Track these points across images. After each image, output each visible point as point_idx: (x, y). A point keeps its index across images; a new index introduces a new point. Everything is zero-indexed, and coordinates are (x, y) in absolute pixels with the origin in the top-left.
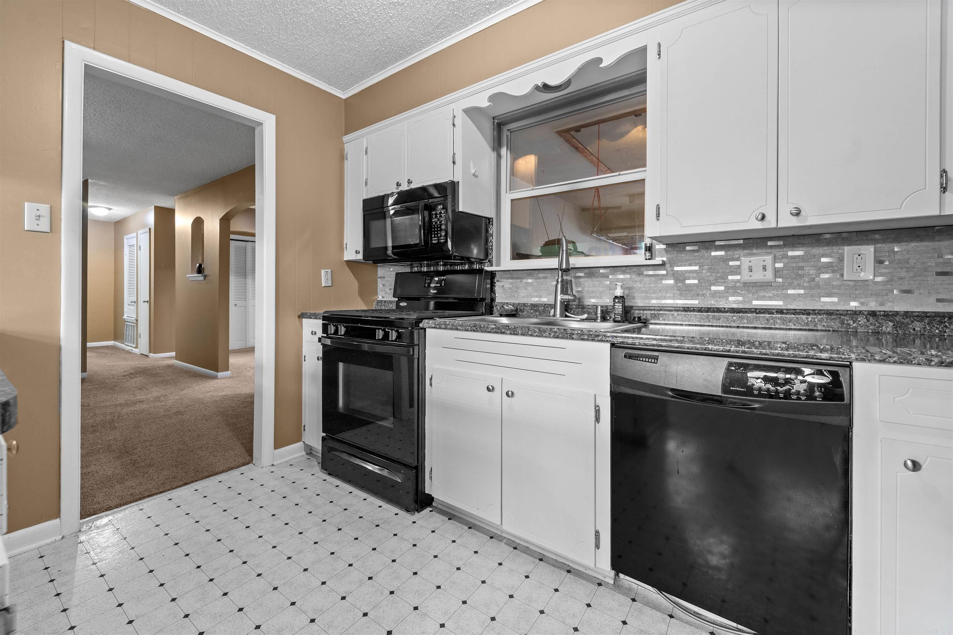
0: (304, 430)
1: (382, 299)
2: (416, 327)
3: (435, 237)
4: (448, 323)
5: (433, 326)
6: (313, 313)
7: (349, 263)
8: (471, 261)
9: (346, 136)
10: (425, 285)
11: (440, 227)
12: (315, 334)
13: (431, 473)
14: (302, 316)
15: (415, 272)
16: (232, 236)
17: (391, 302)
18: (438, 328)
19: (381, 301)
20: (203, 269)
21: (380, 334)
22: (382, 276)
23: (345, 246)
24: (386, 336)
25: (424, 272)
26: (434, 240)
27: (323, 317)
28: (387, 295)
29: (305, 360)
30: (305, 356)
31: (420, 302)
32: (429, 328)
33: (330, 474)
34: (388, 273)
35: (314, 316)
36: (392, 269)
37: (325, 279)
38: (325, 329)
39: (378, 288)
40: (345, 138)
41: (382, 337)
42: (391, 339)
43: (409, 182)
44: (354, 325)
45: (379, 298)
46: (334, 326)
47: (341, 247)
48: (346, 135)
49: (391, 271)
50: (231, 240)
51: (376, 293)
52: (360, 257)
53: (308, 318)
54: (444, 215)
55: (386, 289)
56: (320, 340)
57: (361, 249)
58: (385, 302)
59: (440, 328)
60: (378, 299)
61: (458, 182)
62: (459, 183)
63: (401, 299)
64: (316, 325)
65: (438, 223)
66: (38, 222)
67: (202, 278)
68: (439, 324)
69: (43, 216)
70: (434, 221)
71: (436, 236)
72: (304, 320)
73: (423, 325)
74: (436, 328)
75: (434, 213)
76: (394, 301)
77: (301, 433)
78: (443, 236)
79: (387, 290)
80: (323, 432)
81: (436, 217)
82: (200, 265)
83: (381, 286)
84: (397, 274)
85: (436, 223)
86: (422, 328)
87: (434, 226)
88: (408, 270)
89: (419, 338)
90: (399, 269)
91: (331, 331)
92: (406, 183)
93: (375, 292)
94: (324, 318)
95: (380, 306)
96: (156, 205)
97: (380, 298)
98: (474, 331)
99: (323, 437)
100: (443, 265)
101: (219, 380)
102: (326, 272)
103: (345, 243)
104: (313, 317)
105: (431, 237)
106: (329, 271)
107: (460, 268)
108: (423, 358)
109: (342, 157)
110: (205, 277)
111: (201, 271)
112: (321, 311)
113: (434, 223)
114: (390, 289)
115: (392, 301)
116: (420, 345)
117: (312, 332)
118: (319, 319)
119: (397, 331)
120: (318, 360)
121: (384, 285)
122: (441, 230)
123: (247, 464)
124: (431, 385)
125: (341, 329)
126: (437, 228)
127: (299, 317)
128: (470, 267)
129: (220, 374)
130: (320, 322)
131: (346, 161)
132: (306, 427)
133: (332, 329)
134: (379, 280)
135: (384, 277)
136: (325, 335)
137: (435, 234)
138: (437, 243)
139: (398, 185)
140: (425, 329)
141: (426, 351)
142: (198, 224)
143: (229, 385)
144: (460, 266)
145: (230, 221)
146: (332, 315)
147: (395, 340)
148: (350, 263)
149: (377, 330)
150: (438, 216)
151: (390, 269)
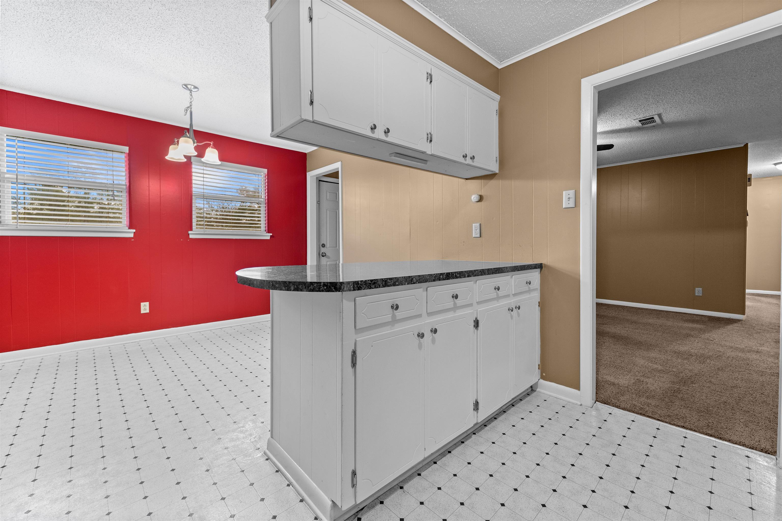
69: (571, 198)
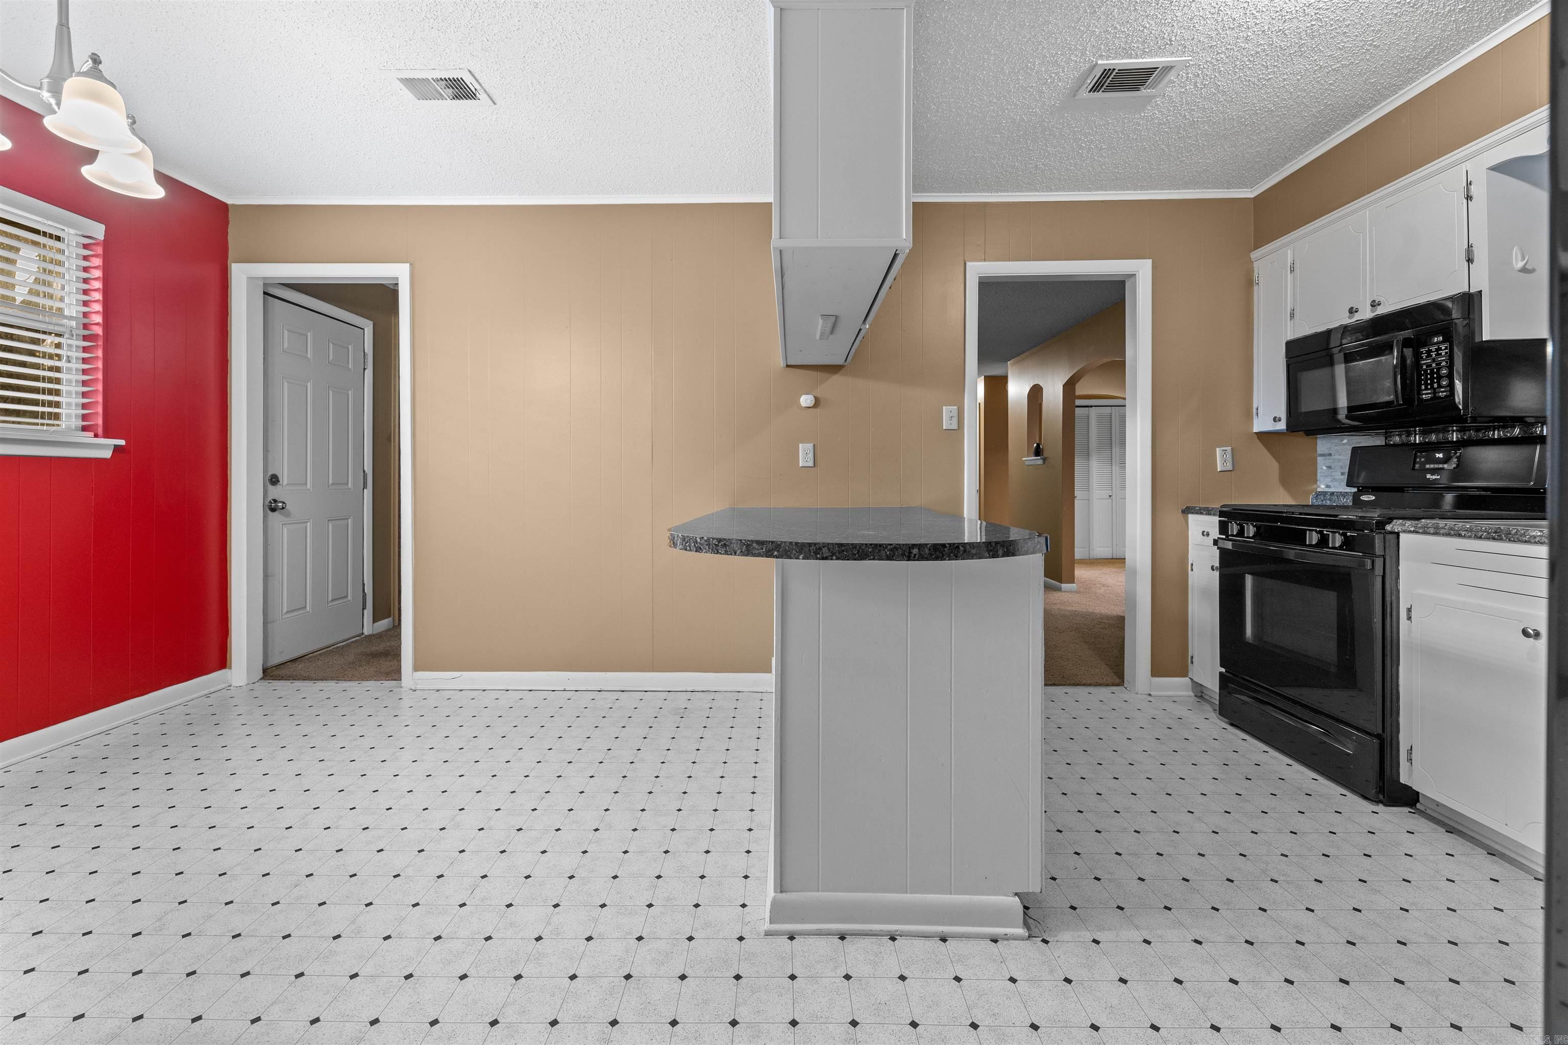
0: (1192, 662)
1: (1327, 490)
2: (1378, 529)
3: (1426, 389)
4: (1441, 526)
5: (1412, 529)
6: (1204, 508)
7: (1261, 435)
8: (1526, 422)
9: (1257, 251)
10: (1414, 466)
11: (1438, 373)
12: (1208, 535)
13: (1411, 753)
14: (1187, 511)
15: (1395, 445)
16: (1078, 402)
17: (1344, 495)
18: (1421, 533)
19: (1325, 493)
20: (1042, 449)
21: (1313, 538)
22: (1327, 452)
23: (1255, 410)
24: (1323, 541)
25: (1415, 444)
26: (1426, 394)
27: (1220, 512)
28: (1336, 484)
29: (1192, 570)
30: (1192, 565)
31: (1404, 494)
32: (1404, 531)
33: (1232, 725)
34: (1338, 448)
35: (1208, 512)
36: (1345, 441)
37: (1222, 459)
38: (1223, 528)
39: (1319, 471)
40: (1254, 255)
41: (1317, 543)
42: (1332, 543)
43: (1374, 305)
44: (1269, 524)
45: (1319, 487)
46: (1237, 525)
47: (1248, 413)
48: (1256, 247)
49: (1344, 444)
50: (1077, 407)
51: (1315, 481)
52: (1282, 426)
53: (1197, 513)
54: (1446, 353)
55: (1333, 474)
56: (1215, 542)
57: (1282, 413)
58: (1332, 494)
59: (1425, 533)
60: (1319, 490)
61: (1480, 292)
62: (1482, 293)
63: (1363, 490)
64: (1212, 523)
65: (1434, 365)
66: (951, 422)
67: (1040, 462)
68: (1423, 527)
70: (1425, 363)
71: (1429, 387)
72: (1191, 516)
73: (1393, 527)
74: (1417, 532)
75: (1424, 350)
76: (1351, 493)
77: (1187, 667)
78: (1443, 387)
79: (1338, 475)
80: (1222, 666)
81: (1429, 356)
82: (1038, 445)
83: (1325, 468)
84: (1354, 450)
85: (1429, 366)
86: (1391, 533)
87: (1425, 371)
88: (1379, 441)
89: (1384, 546)
90: (1359, 441)
91: (1232, 531)
92: (1369, 307)
93: (1313, 478)
94: (1222, 514)
95: (1322, 501)
96: (986, 375)
97: (1322, 487)
98: (1494, 539)
99: (1221, 673)
100: (1457, 431)
101: (1063, 593)
102: (1223, 450)
103: (1255, 406)
104: (1205, 513)
105: (1419, 390)
106: (1229, 449)
107: (1499, 435)
108: (1394, 577)
109: (1249, 283)
110: (1044, 460)
111: (1040, 452)
112: (1217, 505)
113: (1424, 367)
114: (1343, 474)
115: (1346, 493)
116: (1388, 558)
117: (1203, 532)
118: (1215, 515)
119: (1344, 535)
120: (1213, 569)
121: (1329, 467)
122: (1440, 378)
123: (1118, 685)
124: (1409, 618)
125: (1248, 529)
126: (1432, 373)
127: (1183, 512)
128: (1525, 432)
129: (1064, 586)
130: (1216, 520)
131: (1256, 287)
132: (1194, 659)
133: (1234, 528)
134: (1319, 459)
135: (1330, 455)
136: (1224, 537)
137: (1426, 384)
138: (1431, 399)
139: (1352, 311)
140: (1398, 534)
141: (1400, 568)
142: (1036, 393)
143: (1077, 600)
144: (1498, 431)
145: (1075, 385)
146: (1234, 509)
147: (1341, 548)
148: (1264, 437)
149: (1308, 532)
150: (1433, 354)
151: (1342, 441)
